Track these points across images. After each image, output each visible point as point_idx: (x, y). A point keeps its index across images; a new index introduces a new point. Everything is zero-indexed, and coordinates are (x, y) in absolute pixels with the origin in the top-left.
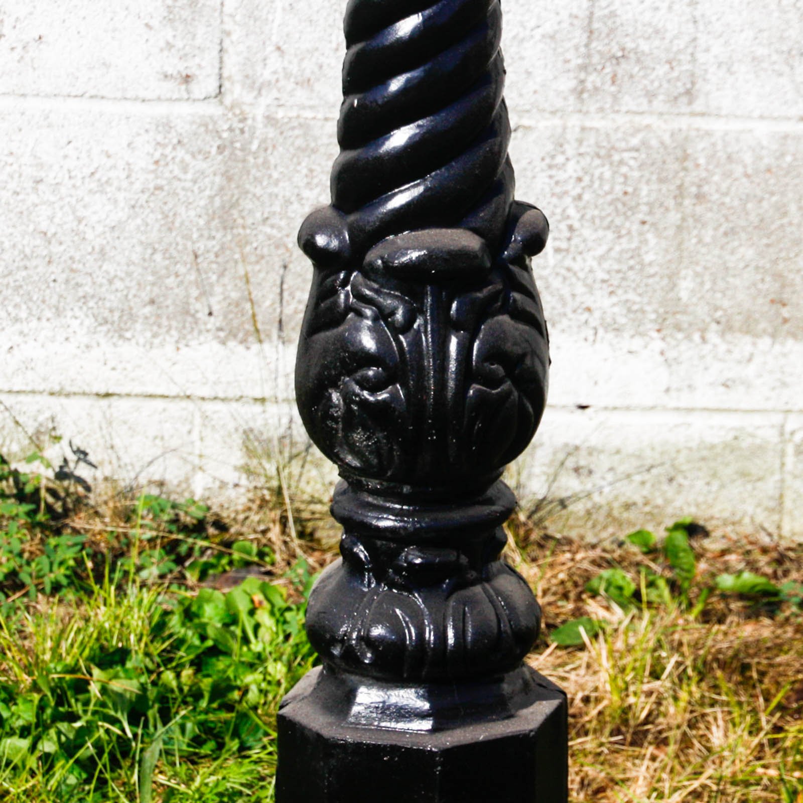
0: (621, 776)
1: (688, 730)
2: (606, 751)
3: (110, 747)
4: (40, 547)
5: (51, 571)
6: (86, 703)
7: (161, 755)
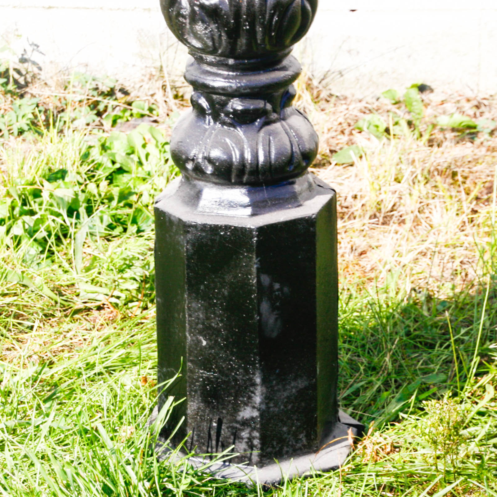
0: (377, 244)
1: (418, 214)
2: (367, 229)
3: (56, 231)
4: (10, 106)
5: (17, 121)
6: (41, 204)
7: (87, 235)
